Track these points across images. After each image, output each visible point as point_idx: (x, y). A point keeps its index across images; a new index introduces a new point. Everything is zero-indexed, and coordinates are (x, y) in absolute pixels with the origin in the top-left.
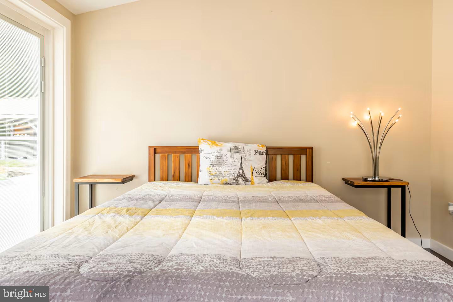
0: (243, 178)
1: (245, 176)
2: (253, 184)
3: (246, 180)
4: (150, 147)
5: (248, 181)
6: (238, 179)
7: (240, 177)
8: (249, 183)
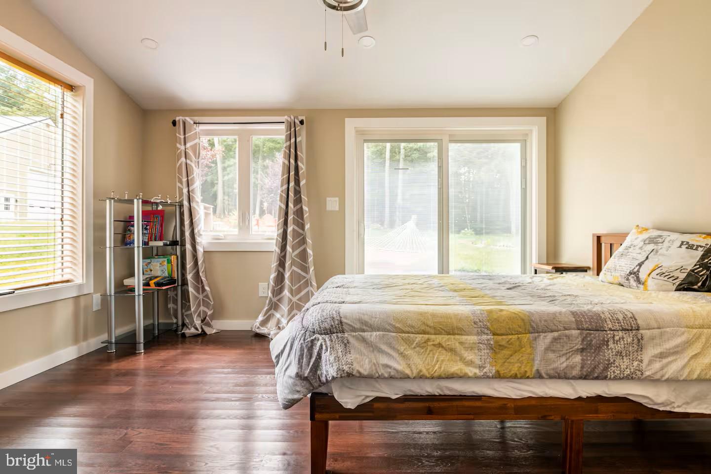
0: (635, 278)
1: (638, 274)
2: (646, 289)
3: (638, 280)
4: (594, 235)
5: (640, 283)
6: (630, 278)
7: (632, 275)
8: (641, 286)
